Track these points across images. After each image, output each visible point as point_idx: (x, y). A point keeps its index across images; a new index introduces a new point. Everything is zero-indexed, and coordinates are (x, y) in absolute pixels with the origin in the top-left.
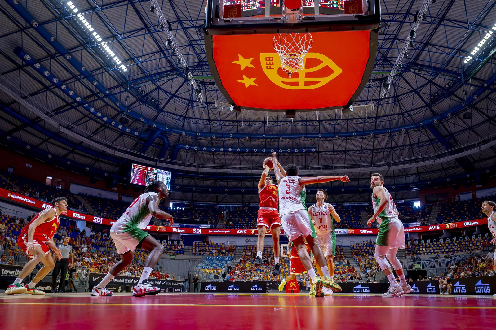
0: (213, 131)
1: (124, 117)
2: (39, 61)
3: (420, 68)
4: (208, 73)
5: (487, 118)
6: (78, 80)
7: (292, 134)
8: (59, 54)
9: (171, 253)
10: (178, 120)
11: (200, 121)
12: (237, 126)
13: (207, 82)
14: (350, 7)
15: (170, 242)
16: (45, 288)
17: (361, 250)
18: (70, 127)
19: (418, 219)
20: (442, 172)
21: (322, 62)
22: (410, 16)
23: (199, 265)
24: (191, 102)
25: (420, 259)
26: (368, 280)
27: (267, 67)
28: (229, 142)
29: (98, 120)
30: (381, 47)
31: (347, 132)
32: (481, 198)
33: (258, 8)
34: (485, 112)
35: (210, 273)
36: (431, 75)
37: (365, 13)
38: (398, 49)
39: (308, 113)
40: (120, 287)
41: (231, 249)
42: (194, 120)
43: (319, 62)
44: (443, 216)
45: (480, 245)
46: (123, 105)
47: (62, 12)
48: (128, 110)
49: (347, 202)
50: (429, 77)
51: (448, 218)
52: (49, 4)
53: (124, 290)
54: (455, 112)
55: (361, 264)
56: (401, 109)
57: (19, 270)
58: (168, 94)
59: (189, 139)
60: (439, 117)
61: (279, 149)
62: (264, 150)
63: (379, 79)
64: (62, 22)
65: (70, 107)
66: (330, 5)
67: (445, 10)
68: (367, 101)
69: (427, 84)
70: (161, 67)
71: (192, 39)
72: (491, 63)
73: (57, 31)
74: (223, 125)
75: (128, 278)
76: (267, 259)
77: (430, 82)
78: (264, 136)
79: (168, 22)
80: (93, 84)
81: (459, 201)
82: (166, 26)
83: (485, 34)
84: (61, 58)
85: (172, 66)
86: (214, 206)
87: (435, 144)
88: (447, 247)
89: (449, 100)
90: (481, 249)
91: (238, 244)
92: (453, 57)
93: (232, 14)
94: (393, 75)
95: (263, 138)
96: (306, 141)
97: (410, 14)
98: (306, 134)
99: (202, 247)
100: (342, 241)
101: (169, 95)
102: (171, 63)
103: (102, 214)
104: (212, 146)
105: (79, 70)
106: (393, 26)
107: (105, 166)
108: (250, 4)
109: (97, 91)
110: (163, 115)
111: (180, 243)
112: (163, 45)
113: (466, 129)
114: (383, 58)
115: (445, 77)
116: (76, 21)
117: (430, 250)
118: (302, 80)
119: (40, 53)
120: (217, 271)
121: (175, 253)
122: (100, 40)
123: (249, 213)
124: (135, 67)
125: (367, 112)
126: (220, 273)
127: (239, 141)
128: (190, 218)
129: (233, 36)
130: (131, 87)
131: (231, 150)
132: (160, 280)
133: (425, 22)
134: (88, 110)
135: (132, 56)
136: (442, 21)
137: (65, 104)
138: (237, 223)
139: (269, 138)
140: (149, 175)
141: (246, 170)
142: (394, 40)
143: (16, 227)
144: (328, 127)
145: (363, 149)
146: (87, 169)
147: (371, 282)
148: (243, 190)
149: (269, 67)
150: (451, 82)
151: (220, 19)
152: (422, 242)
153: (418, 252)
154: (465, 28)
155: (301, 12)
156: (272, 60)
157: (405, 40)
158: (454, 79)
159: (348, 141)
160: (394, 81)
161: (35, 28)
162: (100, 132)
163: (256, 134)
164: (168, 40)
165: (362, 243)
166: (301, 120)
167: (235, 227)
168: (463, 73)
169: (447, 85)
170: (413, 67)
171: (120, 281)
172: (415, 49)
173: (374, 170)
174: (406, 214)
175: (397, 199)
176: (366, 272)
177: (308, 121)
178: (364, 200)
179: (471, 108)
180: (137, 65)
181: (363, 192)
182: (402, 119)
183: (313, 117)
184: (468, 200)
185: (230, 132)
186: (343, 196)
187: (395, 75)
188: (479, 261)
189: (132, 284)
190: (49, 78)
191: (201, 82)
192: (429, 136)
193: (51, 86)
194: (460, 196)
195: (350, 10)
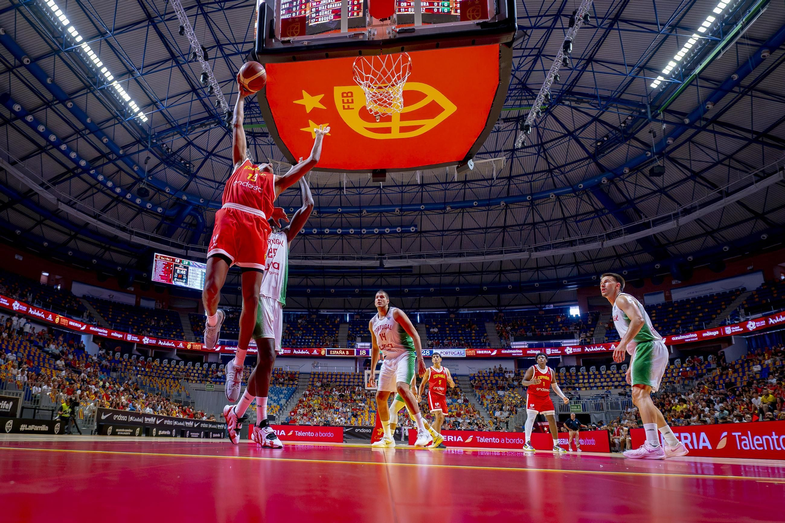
1: (144, 187)
2: (31, 112)
3: (578, 98)
4: (260, 119)
5: (689, 174)
6: (82, 136)
7: (381, 206)
8: (57, 101)
9: (207, 381)
10: (217, 189)
13: (257, 133)
14: (467, 12)
15: (206, 366)
16: (39, 427)
17: (486, 381)
18: (71, 203)
19: (575, 335)
20: (615, 259)
21: (426, 96)
22: (563, 18)
25: (579, 396)
26: (497, 427)
27: (344, 106)
29: (108, 191)
30: (517, 69)
31: (464, 201)
33: (331, 20)
34: (687, 164)
36: (598, 109)
37: (493, 19)
38: (544, 70)
39: (405, 173)
41: (292, 377)
43: (422, 96)
45: (679, 376)
46: (142, 170)
47: (61, 42)
48: (148, 177)
49: (464, 307)
50: (594, 112)
52: (44, 31)
53: (144, 433)
54: (636, 166)
55: (485, 402)
56: (549, 163)
57: (6, 402)
58: (203, 152)
60: (611, 173)
61: (361, 229)
62: (339, 231)
63: (514, 118)
64: (61, 55)
65: (72, 174)
66: (438, 9)
67: (620, 5)
68: (496, 153)
69: (590, 123)
70: (194, 114)
71: (236, 71)
72: (697, 86)
73: (54, 68)
75: (149, 416)
76: (343, 394)
77: (596, 119)
78: (340, 210)
79: (203, 48)
80: (102, 141)
82: (200, 54)
83: (686, 40)
84: (60, 107)
85: (208, 110)
87: (604, 217)
89: (627, 146)
90: (679, 382)
91: (302, 370)
92: (634, 78)
93: (294, 31)
94: (537, 111)
95: (338, 213)
96: (402, 215)
97: (563, 15)
98: (402, 205)
100: (456, 368)
101: (205, 153)
102: (207, 106)
103: (114, 324)
105: (84, 123)
106: (536, 36)
107: (116, 257)
108: (319, 15)
109: (108, 151)
110: (196, 183)
111: (220, 367)
112: (196, 82)
113: (654, 192)
114: (520, 86)
115: (619, 110)
116: (79, 54)
117: (596, 383)
118: (396, 124)
119: (33, 100)
121: (213, 381)
122: (111, 78)
123: (317, 323)
124: (158, 116)
125: (495, 169)
128: (234, 331)
129: (294, 63)
130: (153, 145)
132: (192, 421)
133: (587, 26)
134: (95, 178)
135: (154, 100)
136: (614, 24)
137: (64, 170)
138: (301, 339)
139: (347, 213)
140: (177, 270)
141: (314, 261)
142: (538, 56)
143: (3, 342)
144: (437, 193)
145: (488, 226)
146: (94, 261)
147: (501, 431)
149: (346, 107)
150: (630, 118)
151: (277, 40)
152: (583, 370)
153: (576, 385)
154: (652, 31)
155: (394, 22)
156: (352, 96)
157: (555, 56)
158: (635, 114)
159: (466, 214)
160: (538, 121)
161: (26, 66)
162: (111, 208)
163: (328, 207)
164: (203, 74)
165: (488, 371)
166: (394, 184)
167: (297, 345)
168: (649, 104)
169: (623, 123)
170: (568, 98)
171: (138, 420)
172: (571, 69)
173: (505, 259)
174: (556, 326)
175: (543, 304)
176: (494, 414)
177: (405, 186)
178: (490, 305)
179: (663, 158)
180: (161, 112)
181: (489, 292)
182: (551, 180)
183: (413, 179)
184: (658, 305)
185: (291, 206)
186: (457, 299)
187: (539, 112)
188: (677, 401)
189: (155, 425)
190: (44, 136)
191: (250, 133)
192: (594, 204)
193: (47, 146)
194: (645, 297)
195: (468, 14)
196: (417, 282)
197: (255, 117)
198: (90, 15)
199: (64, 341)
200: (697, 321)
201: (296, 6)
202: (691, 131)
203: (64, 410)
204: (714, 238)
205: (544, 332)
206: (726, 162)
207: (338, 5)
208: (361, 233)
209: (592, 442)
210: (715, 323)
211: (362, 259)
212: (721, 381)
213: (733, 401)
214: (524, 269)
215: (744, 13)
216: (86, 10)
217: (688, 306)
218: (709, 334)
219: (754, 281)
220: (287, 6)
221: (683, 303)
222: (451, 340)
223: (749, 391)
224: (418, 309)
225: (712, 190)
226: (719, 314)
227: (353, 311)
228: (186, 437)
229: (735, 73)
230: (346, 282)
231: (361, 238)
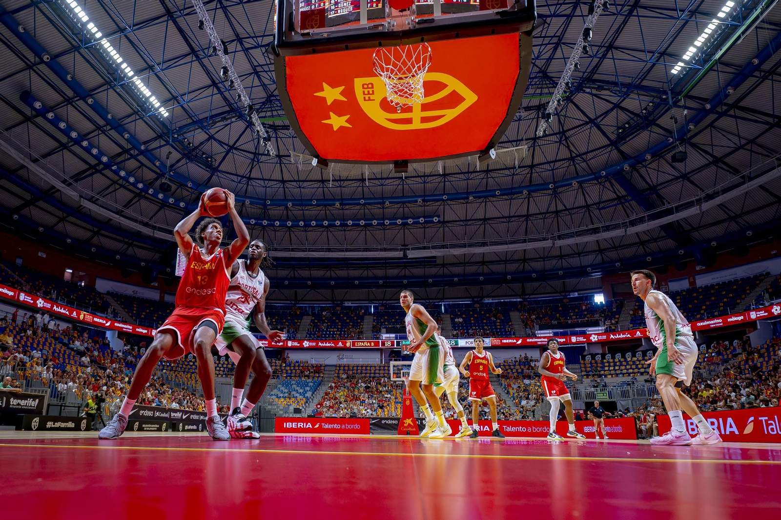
0: (289, 197)
1: (166, 181)
2: (52, 109)
3: (599, 86)
4: (280, 112)
5: (711, 159)
6: (104, 132)
7: (403, 197)
8: (78, 98)
10: (239, 182)
11: (270, 183)
12: (323, 187)
13: (278, 126)
17: (512, 370)
18: (94, 199)
19: (600, 322)
20: (639, 246)
21: (447, 86)
22: (582, 5)
23: (273, 393)
24: (256, 156)
25: (605, 383)
26: (523, 416)
27: (364, 98)
28: (311, 212)
29: (131, 187)
30: (538, 58)
31: (486, 191)
32: (703, 286)
33: (350, 12)
34: (709, 149)
35: (289, 405)
36: (619, 96)
37: (512, 7)
38: (564, 58)
39: (426, 163)
40: (165, 424)
41: (318, 369)
42: (262, 182)
43: (443, 86)
45: (704, 361)
46: (163, 164)
47: (81, 39)
48: (170, 172)
49: (488, 297)
50: (615, 100)
52: (63, 28)
53: (170, 428)
54: (658, 151)
55: (511, 391)
56: (570, 151)
57: (32, 399)
58: (224, 146)
59: (255, 210)
60: (632, 161)
61: (384, 220)
62: (362, 223)
63: (535, 106)
64: (81, 52)
65: (94, 171)
68: (518, 141)
69: (612, 110)
70: (214, 108)
71: (256, 64)
72: (718, 71)
73: (74, 65)
74: (303, 188)
76: (369, 385)
77: (617, 106)
78: (362, 201)
79: (222, 42)
80: (123, 137)
82: (220, 48)
83: (705, 26)
84: (81, 103)
85: (229, 104)
86: (292, 306)
87: (627, 204)
89: (648, 133)
90: (705, 368)
91: (328, 362)
92: (654, 65)
93: (313, 23)
94: (557, 99)
95: (359, 204)
96: (425, 206)
97: (582, 3)
98: (425, 196)
99: (276, 366)
101: (226, 147)
102: (227, 100)
103: (138, 320)
104: (288, 219)
105: (104, 118)
106: (556, 24)
107: (140, 253)
109: (129, 146)
110: (218, 177)
112: (217, 76)
113: (677, 178)
114: (540, 75)
115: (642, 97)
116: (99, 50)
117: (622, 370)
118: (416, 115)
119: (53, 97)
120: (298, 402)
123: (342, 315)
124: (179, 110)
125: (517, 158)
126: (302, 404)
127: (326, 210)
129: (314, 55)
130: (175, 140)
131: (315, 223)
133: (606, 13)
134: (117, 174)
135: (175, 94)
136: (634, 10)
137: (86, 167)
138: (326, 332)
139: (370, 204)
141: (337, 253)
142: (557, 45)
143: (28, 339)
144: (458, 183)
145: (512, 214)
146: (118, 257)
147: (528, 420)
149: (367, 98)
150: (651, 104)
151: (296, 33)
152: (608, 357)
153: (602, 372)
154: (672, 17)
155: (414, 13)
156: (372, 87)
157: (575, 44)
158: (655, 99)
159: (489, 204)
160: (559, 109)
161: (46, 63)
162: (133, 204)
163: (351, 199)
164: (223, 68)
165: (514, 360)
166: (417, 175)
167: (322, 337)
168: (670, 90)
169: (644, 109)
170: (588, 85)
171: (164, 415)
172: (591, 56)
173: (528, 248)
174: (581, 314)
175: (568, 292)
176: (520, 404)
177: (428, 176)
178: (513, 293)
179: (685, 144)
180: (182, 106)
181: (514, 280)
182: (572, 167)
183: (435, 169)
184: (684, 291)
185: (313, 198)
186: (482, 288)
187: (560, 100)
188: (703, 386)
189: (181, 420)
190: (66, 132)
191: (271, 127)
192: (617, 192)
193: (69, 142)
194: (669, 283)
195: (487, 3)
196: (441, 272)
198: (109, 11)
199: (89, 338)
200: (722, 306)
203: (90, 406)
204: (737, 223)
205: (569, 320)
206: (748, 147)
208: (384, 225)
209: (619, 429)
210: (740, 307)
211: (385, 250)
212: (747, 366)
213: (758, 386)
214: (547, 257)
216: (106, 7)
217: (712, 291)
218: (734, 319)
219: (778, 266)
221: (707, 289)
222: (476, 329)
223: (775, 376)
224: (442, 299)
225: (735, 175)
226: (744, 299)
227: (378, 302)
229: (756, 57)
230: (370, 274)
231: (384, 229)
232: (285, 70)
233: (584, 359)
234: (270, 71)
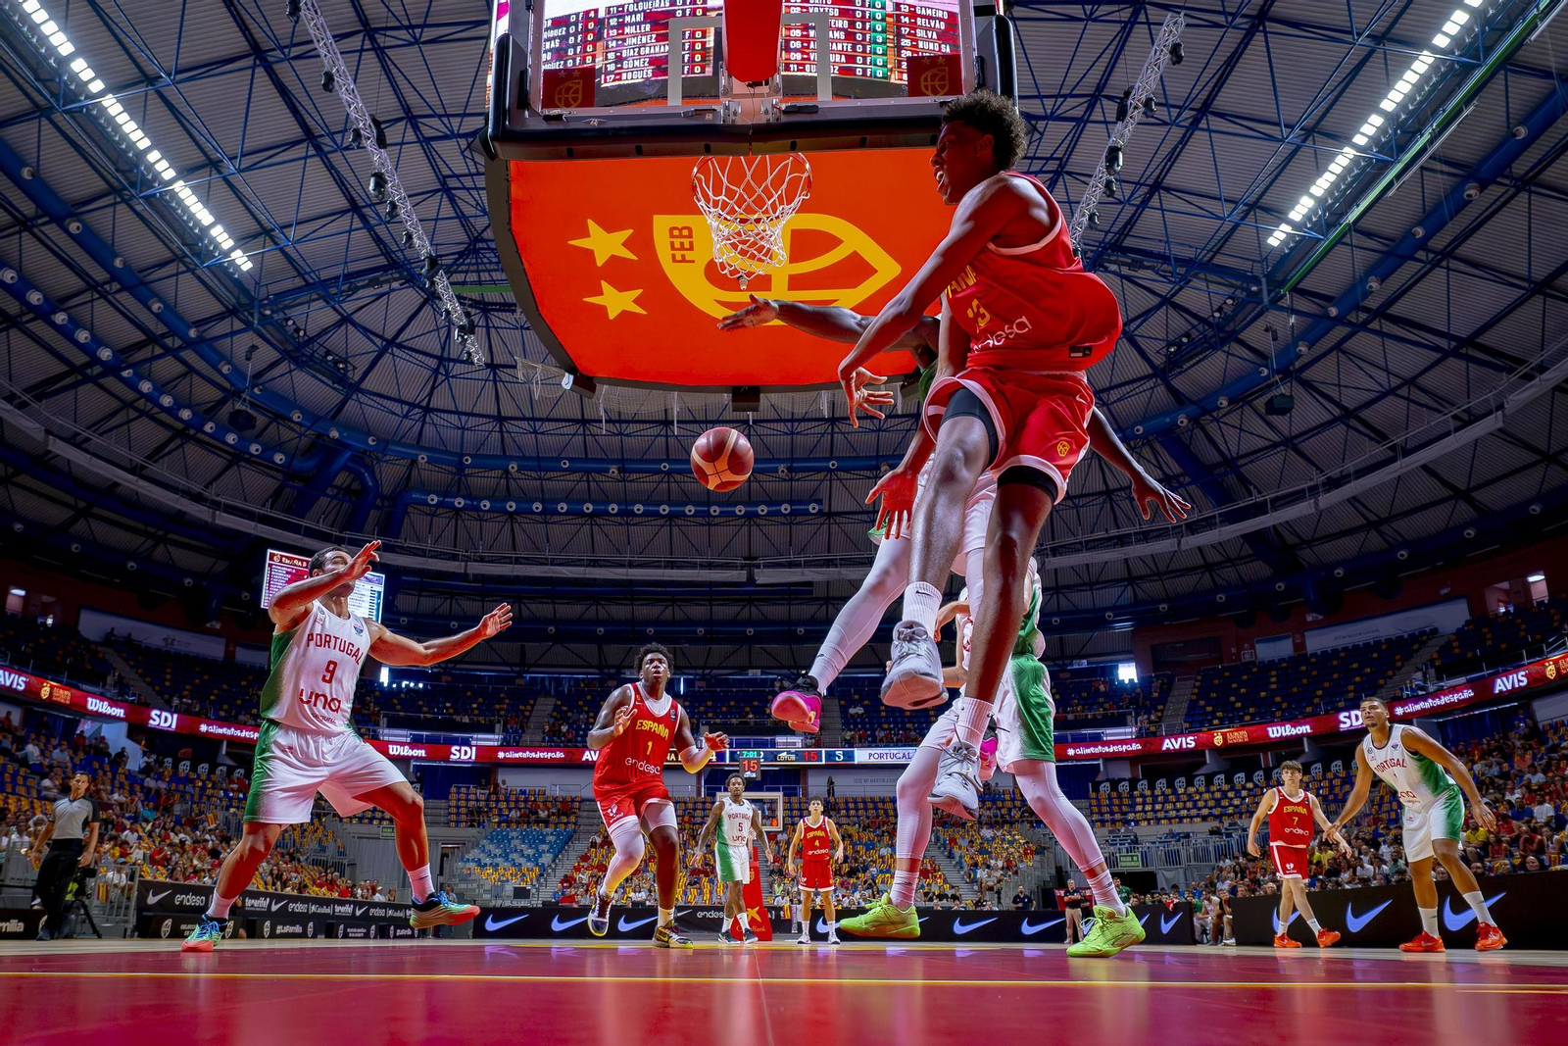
0: (511, 451)
1: (244, 408)
3: (1133, 260)
4: (497, 275)
5: (1337, 412)
6: (104, 296)
8: (46, 219)
10: (406, 416)
11: (472, 422)
12: (585, 435)
13: (492, 304)
18: (79, 439)
19: (1129, 718)
20: (1203, 574)
21: (841, 242)
22: (1105, 102)
23: (470, 856)
24: (443, 363)
25: (1135, 837)
26: (979, 902)
27: (674, 256)
28: (557, 483)
29: (163, 416)
32: (1319, 653)
33: (648, 79)
34: (1333, 393)
35: (503, 882)
36: (1170, 282)
38: (1070, 202)
39: (798, 396)
41: (566, 808)
42: (454, 419)
43: (832, 242)
44: (1204, 707)
46: (235, 369)
47: (56, 92)
48: (253, 387)
50: (1164, 288)
51: (1219, 714)
52: (15, 66)
53: (243, 932)
54: (1241, 393)
55: (956, 852)
58: (374, 338)
59: (440, 476)
60: (1192, 409)
61: (709, 505)
62: (664, 509)
64: (56, 120)
65: (80, 377)
66: (864, 70)
67: (1211, 85)
69: (1158, 307)
70: (354, 258)
71: (446, 172)
72: (1352, 245)
73: (39, 147)
74: (542, 433)
75: (255, 895)
77: (1166, 301)
78: (665, 466)
79: (374, 120)
80: (149, 309)
81: (1253, 663)
82: (369, 133)
83: (1331, 158)
84: (52, 231)
85: (386, 252)
86: (515, 678)
88: (1218, 801)
89: (1224, 356)
92: (1236, 226)
93: (570, 95)
95: (658, 472)
96: (791, 480)
97: (1106, 97)
98: (792, 460)
99: (477, 800)
101: (378, 341)
102: (385, 245)
103: (176, 701)
104: (509, 496)
105: (106, 266)
106: (1055, 134)
107: (181, 557)
108: (621, 68)
109: (161, 329)
110: (361, 403)
112: (361, 191)
113: (1275, 445)
115: (1213, 287)
116: (96, 118)
117: (1167, 812)
120: (524, 875)
122: (169, 174)
124: (275, 259)
126: (531, 880)
127: (588, 481)
128: (442, 714)
129: (572, 162)
130: (265, 321)
131: (565, 508)
132: (350, 903)
133: (1150, 120)
134: (134, 387)
135: (267, 225)
136: (1201, 118)
137: (62, 368)
139: (680, 472)
141: (611, 570)
142: (1057, 174)
144: (859, 438)
146: (132, 565)
147: (987, 909)
148: (601, 630)
149: (679, 258)
150: (1230, 302)
151: (534, 113)
152: (1143, 785)
153: (1131, 816)
155: (776, 91)
156: (690, 236)
157: (1091, 176)
158: (1238, 293)
162: (170, 453)
163: (642, 461)
164: (375, 175)
166: (777, 417)
167: (577, 742)
168: (1265, 276)
169: (1217, 311)
170: (1113, 258)
172: (1120, 202)
174: (1093, 701)
175: (1067, 658)
176: (974, 877)
177: (800, 421)
179: (1291, 381)
180: (282, 250)
183: (814, 407)
184: (1282, 660)
185: (563, 455)
189: (267, 914)
190: (17, 291)
191: (475, 304)
192: (1164, 466)
193: (22, 314)
194: (1258, 646)
195: (923, 84)
196: (821, 614)
197: (489, 271)
198: (122, 36)
200: (1351, 691)
201: (574, 46)
202: (1340, 331)
204: (1381, 534)
205: (1068, 713)
206: (1403, 391)
207: (662, 49)
208: (708, 514)
211: (710, 566)
215: (1434, 113)
216: (114, 27)
217: (1335, 663)
219: (1451, 616)
220: (556, 44)
221: (1326, 656)
222: (891, 729)
225: (1379, 443)
226: (1391, 678)
227: (693, 672)
228: (337, 937)
229: (1419, 224)
230: (679, 614)
231: (709, 525)
232: (509, 188)
233: (1096, 790)
234: (476, 188)
